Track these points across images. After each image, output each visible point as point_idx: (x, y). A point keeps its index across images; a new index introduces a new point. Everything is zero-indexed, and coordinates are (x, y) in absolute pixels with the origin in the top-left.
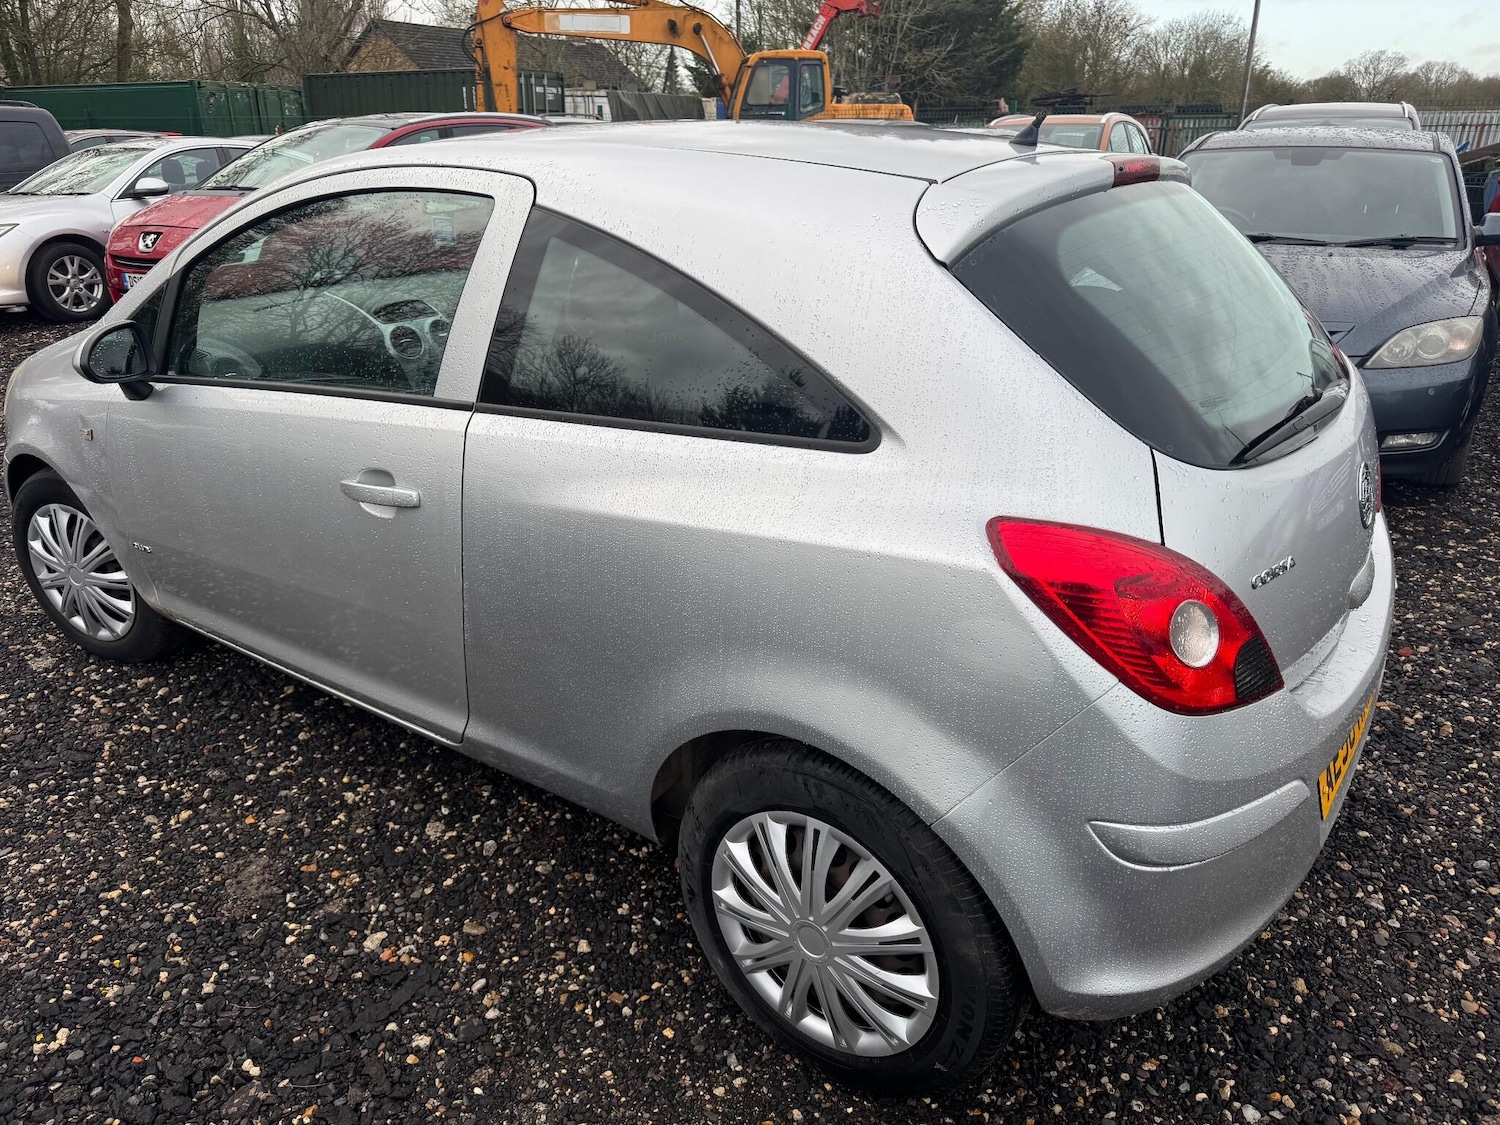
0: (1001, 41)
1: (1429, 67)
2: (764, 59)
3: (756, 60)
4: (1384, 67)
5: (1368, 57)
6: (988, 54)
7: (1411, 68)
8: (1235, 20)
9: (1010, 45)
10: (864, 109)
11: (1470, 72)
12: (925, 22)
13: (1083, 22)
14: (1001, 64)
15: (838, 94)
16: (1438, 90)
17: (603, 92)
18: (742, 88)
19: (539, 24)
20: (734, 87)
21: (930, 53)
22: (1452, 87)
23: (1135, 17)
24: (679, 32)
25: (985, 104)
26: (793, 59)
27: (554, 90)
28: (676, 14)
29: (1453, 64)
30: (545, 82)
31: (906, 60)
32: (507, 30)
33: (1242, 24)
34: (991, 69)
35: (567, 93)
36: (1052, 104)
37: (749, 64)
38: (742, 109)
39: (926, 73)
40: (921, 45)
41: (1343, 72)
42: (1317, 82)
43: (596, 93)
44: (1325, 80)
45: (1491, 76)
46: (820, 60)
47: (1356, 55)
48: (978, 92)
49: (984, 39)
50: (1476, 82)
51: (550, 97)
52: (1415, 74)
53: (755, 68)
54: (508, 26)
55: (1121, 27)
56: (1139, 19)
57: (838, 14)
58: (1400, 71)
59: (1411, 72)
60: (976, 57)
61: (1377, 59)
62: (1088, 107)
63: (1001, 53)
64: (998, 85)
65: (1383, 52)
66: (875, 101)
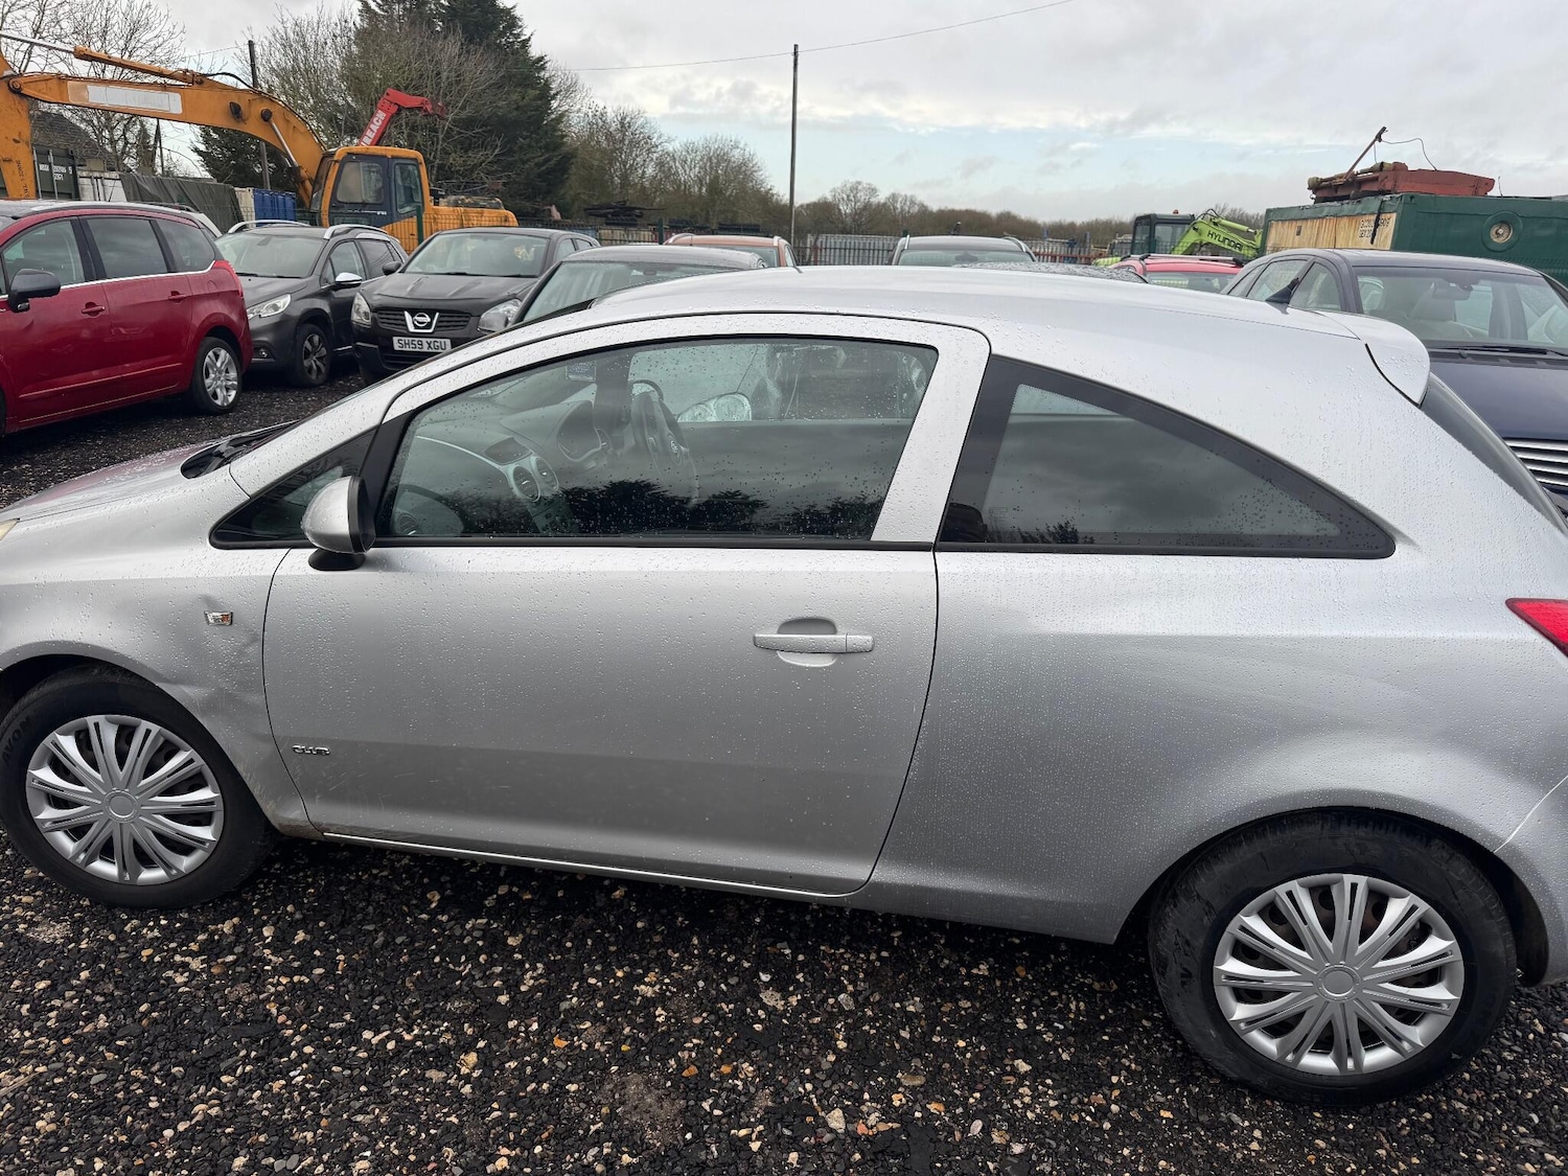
0: (546, 147)
1: (894, 197)
2: (353, 154)
3: (344, 154)
4: (862, 196)
5: (848, 186)
6: (536, 160)
7: (882, 197)
8: (741, 146)
9: (556, 153)
10: (465, 212)
11: (925, 204)
12: (468, 123)
13: (609, 136)
14: (549, 172)
15: (436, 197)
16: (904, 218)
17: (114, 175)
18: (330, 183)
19: (61, 93)
20: (317, 182)
21: (476, 157)
22: (913, 216)
23: (656, 135)
24: (244, 118)
25: (537, 210)
26: (386, 157)
27: (63, 170)
28: (239, 98)
29: (912, 197)
30: (51, 159)
31: (451, 160)
32: (16, 97)
33: (748, 150)
34: (539, 175)
35: (79, 173)
36: (605, 215)
37: (335, 158)
38: (331, 207)
39: (475, 176)
40: (466, 146)
41: (830, 198)
42: (808, 205)
43: (107, 175)
44: (815, 205)
45: (943, 208)
46: (416, 159)
47: (838, 185)
48: (528, 198)
49: (529, 146)
50: (931, 213)
51: (58, 177)
52: (885, 204)
53: (343, 163)
54: (17, 92)
55: (643, 143)
56: (660, 137)
57: (399, 110)
58: (874, 200)
59: (882, 201)
60: (524, 163)
61: (855, 188)
62: (639, 221)
63: (547, 161)
64: (548, 192)
65: (859, 183)
66: (475, 205)
